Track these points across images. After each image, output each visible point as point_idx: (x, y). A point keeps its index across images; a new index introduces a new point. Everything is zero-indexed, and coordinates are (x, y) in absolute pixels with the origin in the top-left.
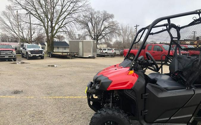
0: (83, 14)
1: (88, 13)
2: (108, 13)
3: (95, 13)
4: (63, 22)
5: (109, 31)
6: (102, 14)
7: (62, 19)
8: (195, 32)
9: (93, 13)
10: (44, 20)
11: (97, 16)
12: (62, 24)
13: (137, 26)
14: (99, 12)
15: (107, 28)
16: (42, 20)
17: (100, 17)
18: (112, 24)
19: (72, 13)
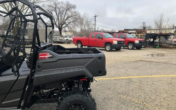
0: (47, 4)
1: (52, 4)
2: (70, 3)
3: (59, 3)
4: (27, 10)
5: (72, 20)
6: (65, 4)
7: (27, 8)
8: (144, 23)
9: (57, 3)
10: (8, 8)
11: (61, 6)
12: (26, 12)
13: (95, 16)
14: (62, 3)
15: (70, 17)
16: (6, 8)
17: (64, 7)
18: (74, 14)
19: (36, 2)
